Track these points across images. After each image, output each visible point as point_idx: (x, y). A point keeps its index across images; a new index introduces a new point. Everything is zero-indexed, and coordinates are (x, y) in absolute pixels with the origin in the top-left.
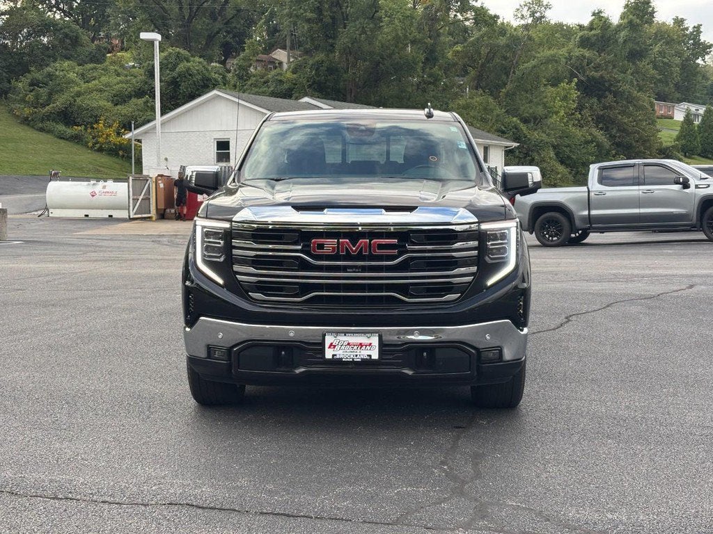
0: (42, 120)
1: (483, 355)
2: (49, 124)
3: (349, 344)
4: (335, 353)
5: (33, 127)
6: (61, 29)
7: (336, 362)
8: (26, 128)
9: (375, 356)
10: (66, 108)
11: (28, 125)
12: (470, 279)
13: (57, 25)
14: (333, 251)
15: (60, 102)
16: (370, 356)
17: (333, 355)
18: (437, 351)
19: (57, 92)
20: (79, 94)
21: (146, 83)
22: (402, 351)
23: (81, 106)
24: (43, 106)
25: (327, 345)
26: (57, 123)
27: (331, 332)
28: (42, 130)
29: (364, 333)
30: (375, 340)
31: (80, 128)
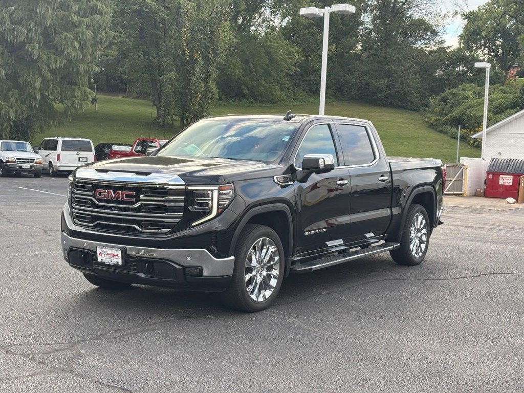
0: (443, 125)
1: (187, 270)
2: (446, 128)
3: (108, 254)
4: (102, 258)
5: (436, 130)
6: (471, 61)
7: (102, 264)
8: (431, 130)
9: (120, 263)
10: (459, 116)
11: (433, 128)
12: (177, 220)
13: (468, 58)
14: (105, 197)
15: (456, 113)
16: (118, 262)
17: (102, 260)
18: (155, 264)
19: (456, 105)
20: (470, 107)
21: (520, 98)
22: (135, 261)
23: (469, 115)
24: (446, 114)
25: (98, 254)
26: (452, 127)
27: (99, 245)
28: (441, 132)
29: (114, 247)
30: (119, 253)
31: (466, 131)
